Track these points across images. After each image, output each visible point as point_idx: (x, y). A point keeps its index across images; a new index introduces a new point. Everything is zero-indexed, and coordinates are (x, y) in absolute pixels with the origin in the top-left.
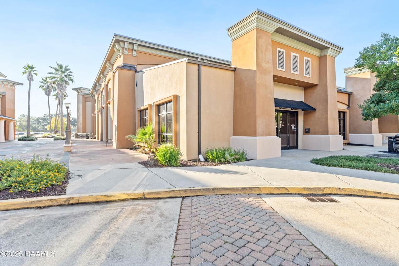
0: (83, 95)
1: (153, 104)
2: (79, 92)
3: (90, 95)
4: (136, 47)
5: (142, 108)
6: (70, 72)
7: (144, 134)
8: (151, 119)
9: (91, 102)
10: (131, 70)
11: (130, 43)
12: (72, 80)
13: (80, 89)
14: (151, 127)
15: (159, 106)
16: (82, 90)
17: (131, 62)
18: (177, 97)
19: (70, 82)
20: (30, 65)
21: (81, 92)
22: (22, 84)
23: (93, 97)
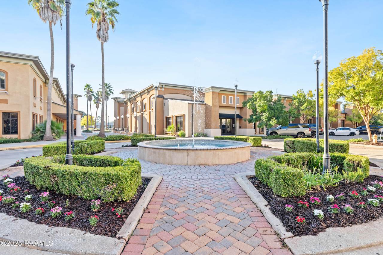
0: (118, 102)
1: (174, 115)
2: (115, 100)
3: (124, 103)
4: (164, 86)
5: (168, 117)
6: (111, 88)
7: (171, 128)
8: (173, 123)
9: (123, 107)
10: (162, 98)
11: (161, 85)
12: (112, 93)
13: (116, 98)
14: (173, 125)
15: (177, 117)
16: (118, 99)
17: (161, 94)
18: (184, 115)
19: (111, 94)
20: (88, 84)
21: (117, 100)
22: (82, 96)
23: (125, 104)
